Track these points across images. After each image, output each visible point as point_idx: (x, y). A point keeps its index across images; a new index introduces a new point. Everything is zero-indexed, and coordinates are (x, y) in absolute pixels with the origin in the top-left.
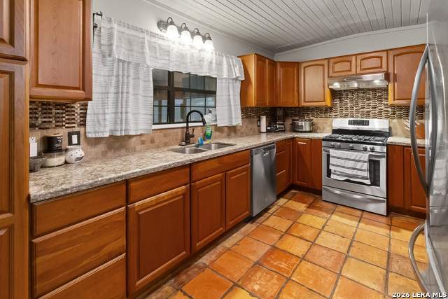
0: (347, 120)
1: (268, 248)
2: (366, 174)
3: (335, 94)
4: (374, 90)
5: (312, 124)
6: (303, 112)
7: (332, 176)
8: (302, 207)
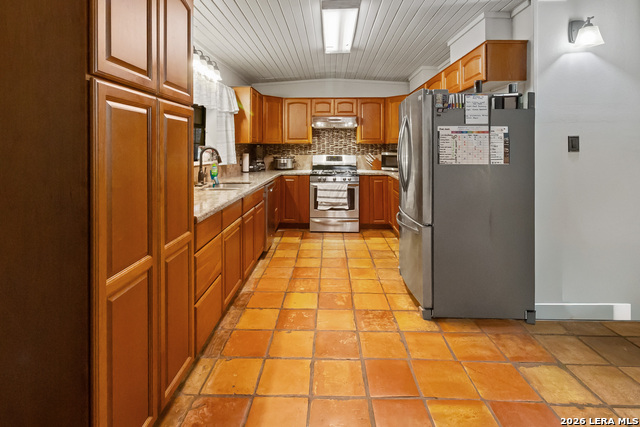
0: (324, 157)
1: (292, 270)
2: (346, 201)
3: (316, 132)
4: (345, 130)
5: (294, 162)
6: (282, 149)
7: (319, 208)
8: (297, 240)
